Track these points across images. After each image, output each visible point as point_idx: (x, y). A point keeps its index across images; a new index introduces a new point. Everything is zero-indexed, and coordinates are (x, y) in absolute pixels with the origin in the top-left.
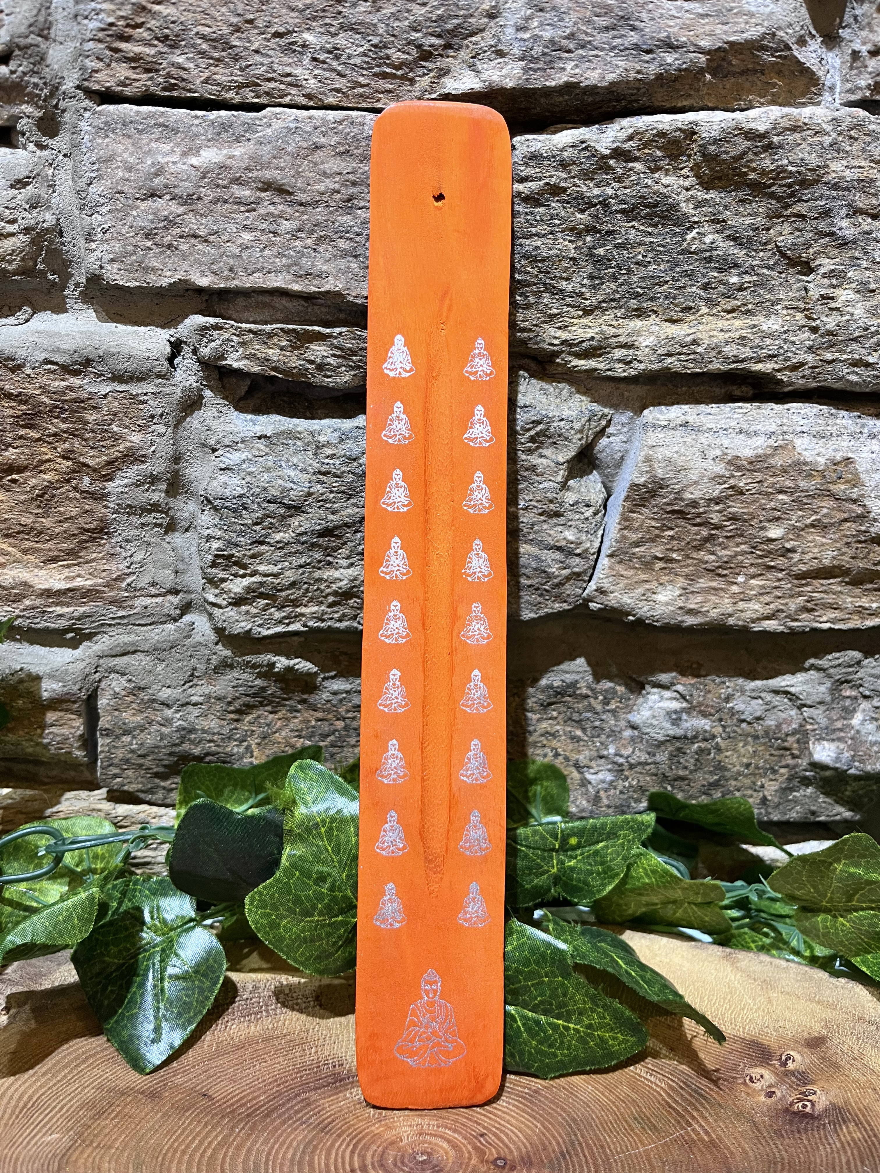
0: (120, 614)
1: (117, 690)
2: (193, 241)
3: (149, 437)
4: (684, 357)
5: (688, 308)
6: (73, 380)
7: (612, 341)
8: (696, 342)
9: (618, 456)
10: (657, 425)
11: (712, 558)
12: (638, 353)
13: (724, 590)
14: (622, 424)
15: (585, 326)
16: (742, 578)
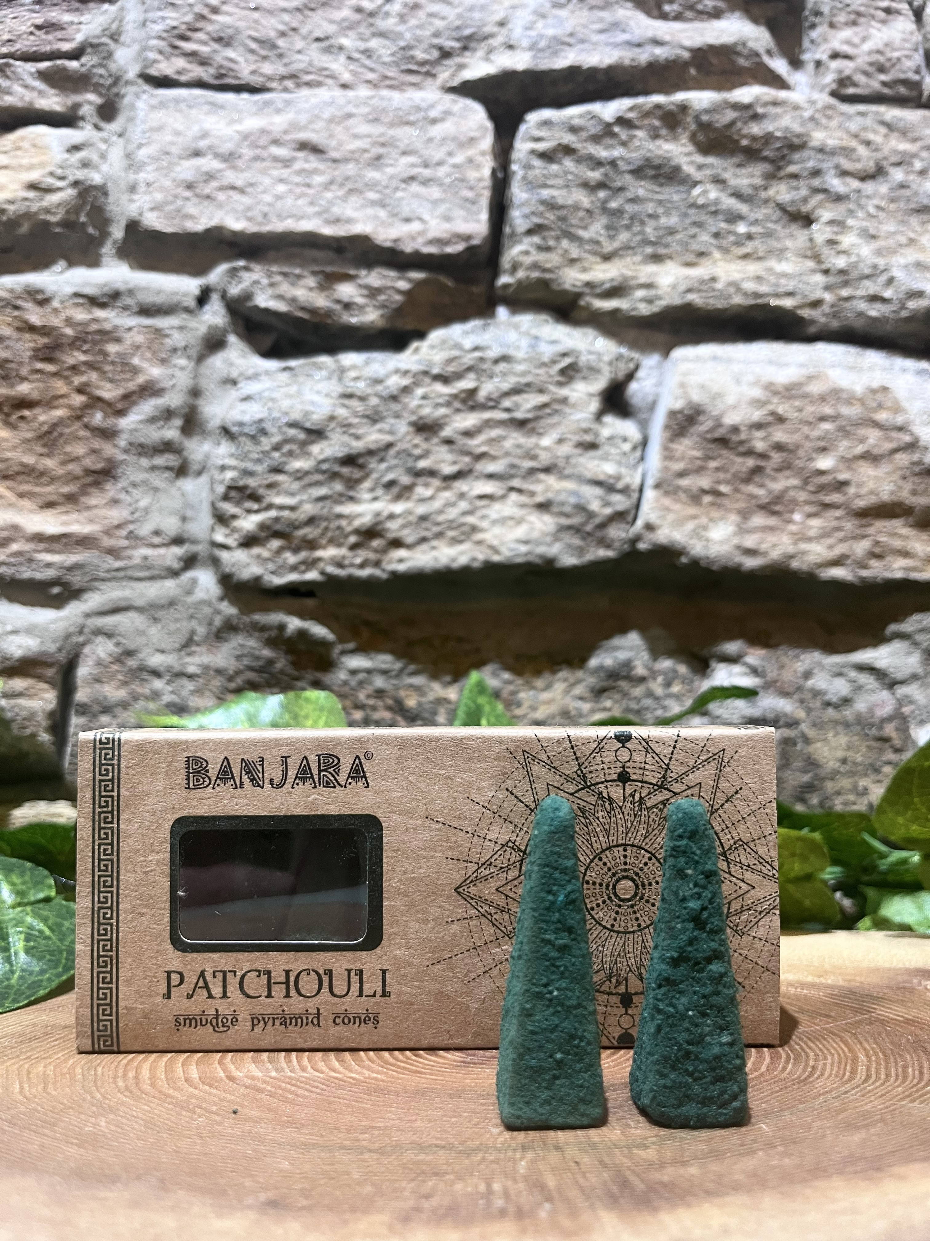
0: (118, 564)
1: (103, 655)
2: (231, 193)
3: (170, 371)
4: (704, 294)
5: (701, 254)
6: (100, 313)
7: (633, 283)
8: (713, 279)
9: (650, 399)
10: (686, 360)
11: (761, 492)
12: (660, 292)
13: (783, 530)
14: (651, 368)
15: (604, 271)
16: (797, 517)
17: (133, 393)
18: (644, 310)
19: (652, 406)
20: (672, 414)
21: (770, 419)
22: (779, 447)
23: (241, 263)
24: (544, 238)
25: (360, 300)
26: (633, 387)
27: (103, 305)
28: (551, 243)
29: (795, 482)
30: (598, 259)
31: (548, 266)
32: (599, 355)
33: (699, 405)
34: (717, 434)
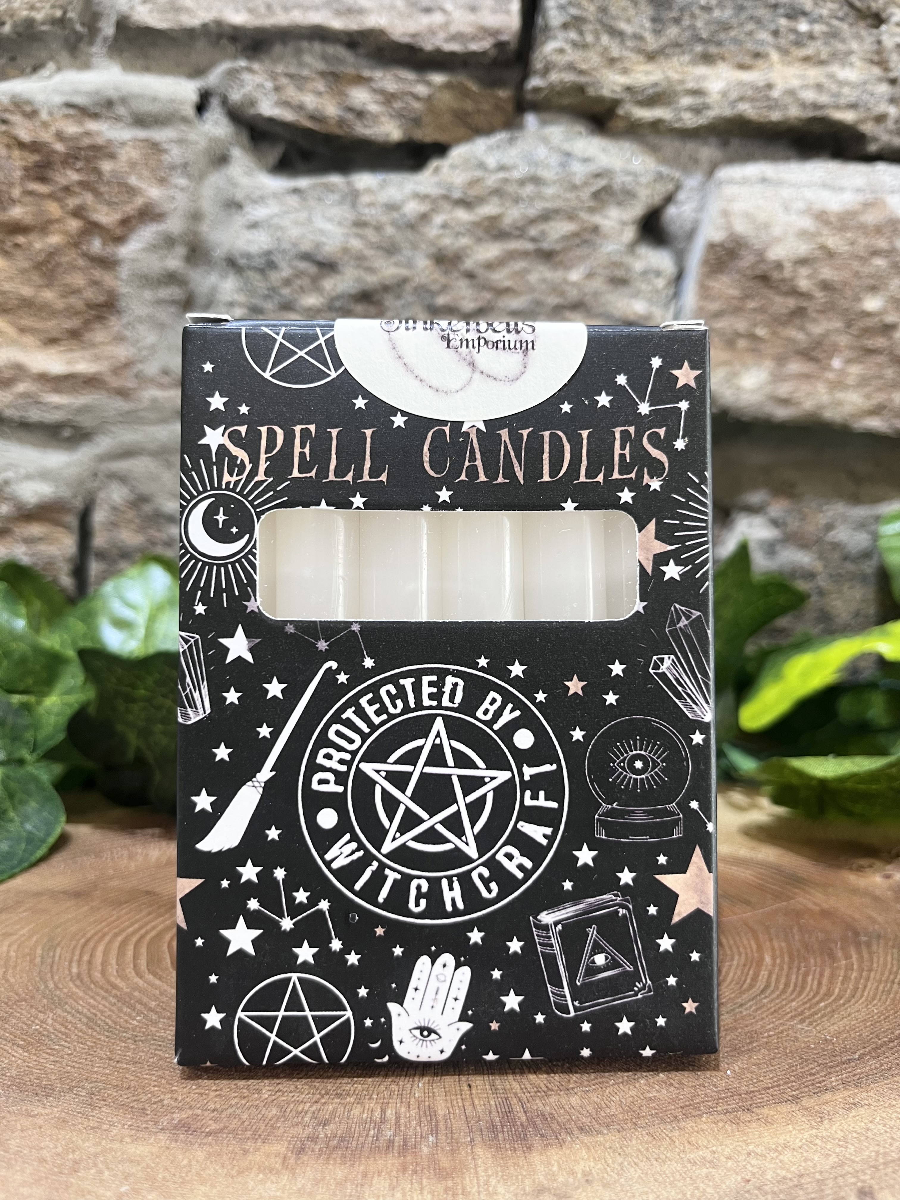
0: (128, 406)
1: (118, 500)
3: (171, 192)
4: (758, 104)
5: (757, 55)
6: (92, 126)
7: (679, 88)
8: (769, 86)
9: (688, 226)
10: (731, 181)
11: (800, 336)
12: (708, 100)
13: (818, 378)
14: (691, 189)
15: (648, 73)
16: (836, 363)
17: (133, 217)
18: (689, 120)
19: (691, 235)
20: (712, 247)
21: (818, 253)
22: (826, 286)
23: (242, 63)
24: (581, 33)
25: (373, 108)
26: (672, 211)
27: (96, 116)
28: (589, 38)
29: (838, 324)
30: (641, 58)
31: (584, 67)
32: (635, 175)
33: (741, 238)
34: (758, 272)
